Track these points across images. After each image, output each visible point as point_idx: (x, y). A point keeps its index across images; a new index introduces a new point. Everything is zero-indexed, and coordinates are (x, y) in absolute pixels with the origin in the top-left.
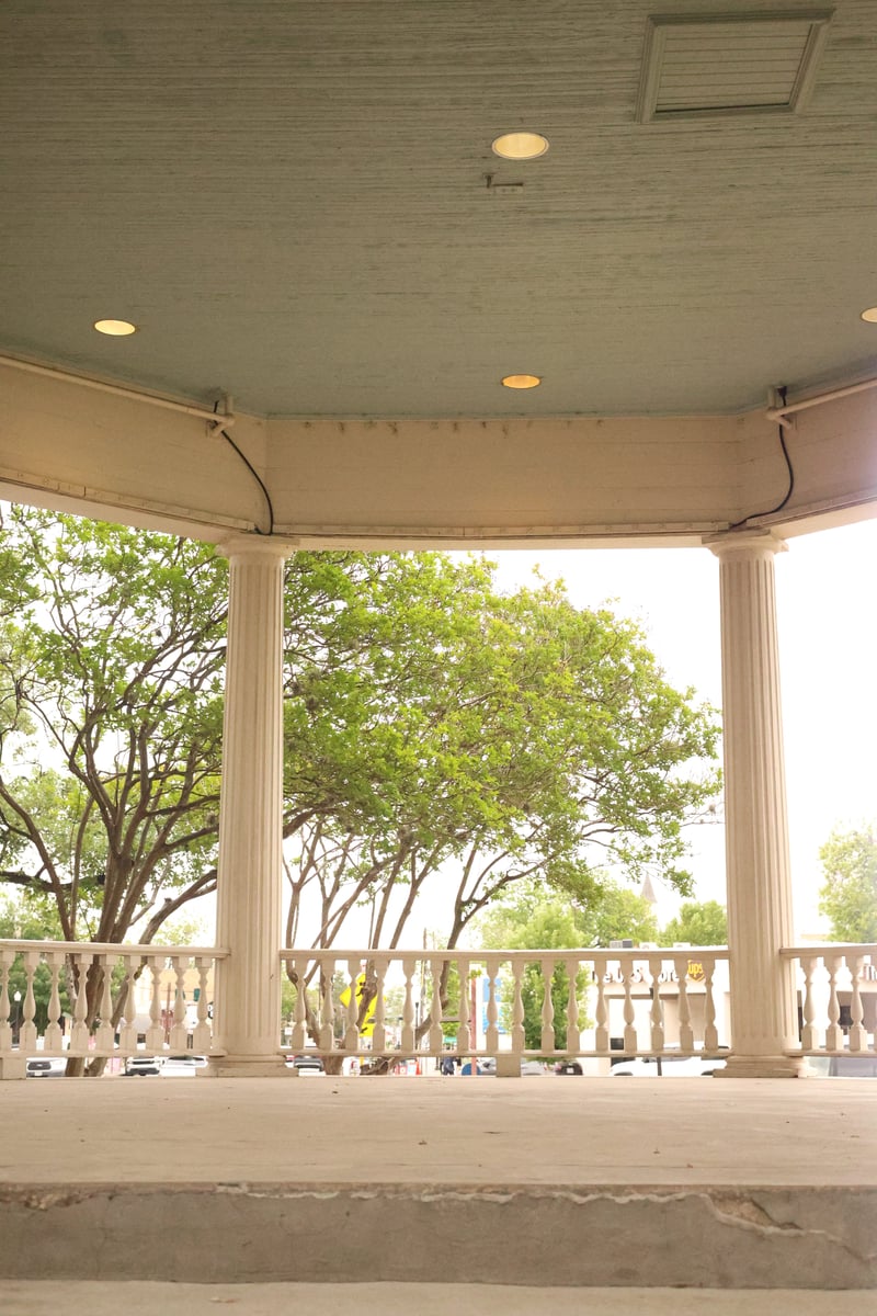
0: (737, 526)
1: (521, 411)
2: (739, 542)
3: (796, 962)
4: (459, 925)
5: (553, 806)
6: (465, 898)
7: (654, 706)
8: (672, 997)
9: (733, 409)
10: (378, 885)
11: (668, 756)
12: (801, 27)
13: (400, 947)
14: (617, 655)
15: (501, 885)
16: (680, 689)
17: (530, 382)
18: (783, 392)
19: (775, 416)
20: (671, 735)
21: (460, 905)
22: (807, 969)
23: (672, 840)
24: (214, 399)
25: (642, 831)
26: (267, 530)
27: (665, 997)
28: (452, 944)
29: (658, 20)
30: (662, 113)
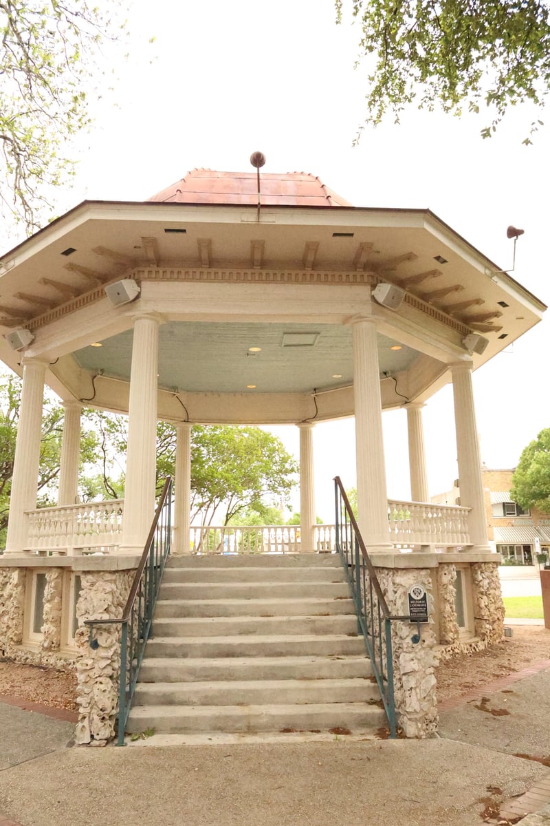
0: (304, 421)
1: (251, 392)
2: (304, 425)
3: (316, 529)
4: (227, 520)
5: (256, 488)
6: (229, 512)
7: (283, 458)
8: (287, 544)
9: (304, 392)
10: (203, 509)
11: (286, 472)
12: (314, 336)
13: (211, 525)
14: (273, 443)
15: (239, 509)
16: (290, 455)
17: (254, 386)
18: (315, 389)
19: (313, 395)
20: (287, 466)
21: (228, 514)
22: (319, 530)
23: (287, 495)
24: (175, 388)
25: (279, 493)
26: (187, 421)
27: (286, 544)
28: (225, 525)
29: (285, 333)
30: (286, 346)
